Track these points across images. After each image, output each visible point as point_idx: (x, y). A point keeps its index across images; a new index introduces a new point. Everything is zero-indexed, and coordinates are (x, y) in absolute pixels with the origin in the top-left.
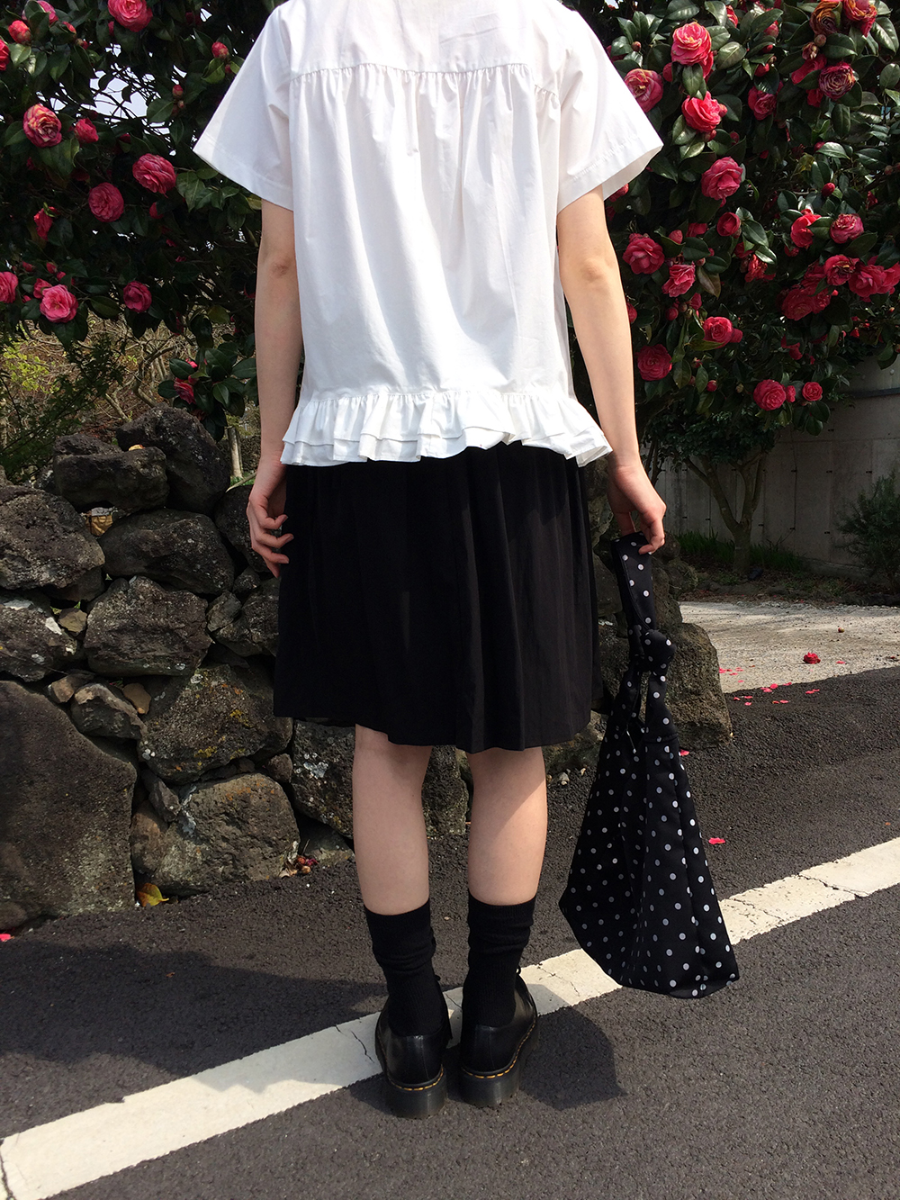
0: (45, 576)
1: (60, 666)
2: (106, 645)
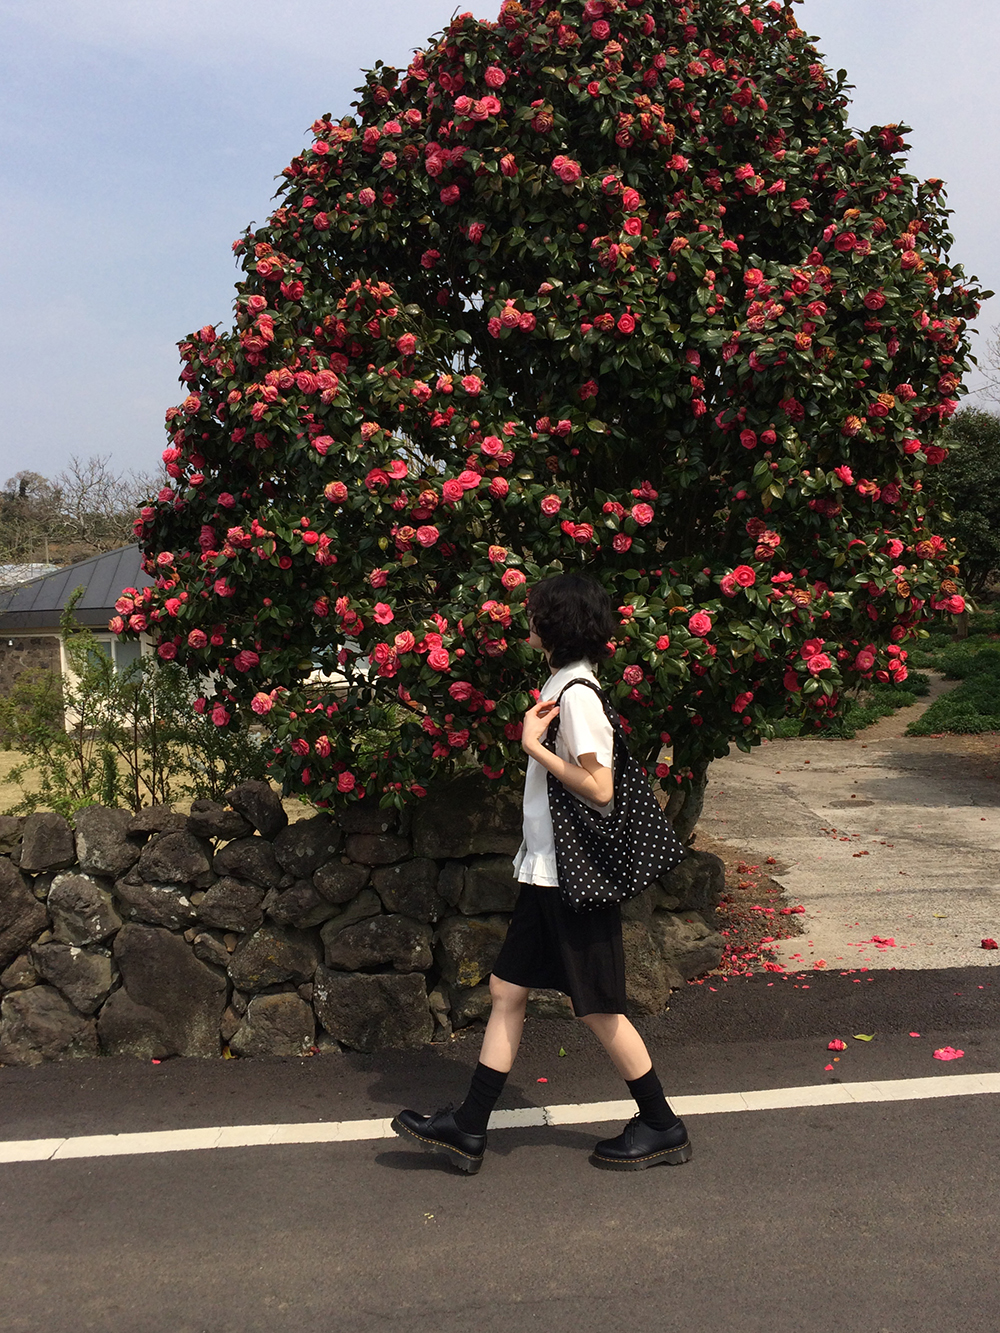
0: (179, 876)
1: (188, 922)
2: (206, 914)
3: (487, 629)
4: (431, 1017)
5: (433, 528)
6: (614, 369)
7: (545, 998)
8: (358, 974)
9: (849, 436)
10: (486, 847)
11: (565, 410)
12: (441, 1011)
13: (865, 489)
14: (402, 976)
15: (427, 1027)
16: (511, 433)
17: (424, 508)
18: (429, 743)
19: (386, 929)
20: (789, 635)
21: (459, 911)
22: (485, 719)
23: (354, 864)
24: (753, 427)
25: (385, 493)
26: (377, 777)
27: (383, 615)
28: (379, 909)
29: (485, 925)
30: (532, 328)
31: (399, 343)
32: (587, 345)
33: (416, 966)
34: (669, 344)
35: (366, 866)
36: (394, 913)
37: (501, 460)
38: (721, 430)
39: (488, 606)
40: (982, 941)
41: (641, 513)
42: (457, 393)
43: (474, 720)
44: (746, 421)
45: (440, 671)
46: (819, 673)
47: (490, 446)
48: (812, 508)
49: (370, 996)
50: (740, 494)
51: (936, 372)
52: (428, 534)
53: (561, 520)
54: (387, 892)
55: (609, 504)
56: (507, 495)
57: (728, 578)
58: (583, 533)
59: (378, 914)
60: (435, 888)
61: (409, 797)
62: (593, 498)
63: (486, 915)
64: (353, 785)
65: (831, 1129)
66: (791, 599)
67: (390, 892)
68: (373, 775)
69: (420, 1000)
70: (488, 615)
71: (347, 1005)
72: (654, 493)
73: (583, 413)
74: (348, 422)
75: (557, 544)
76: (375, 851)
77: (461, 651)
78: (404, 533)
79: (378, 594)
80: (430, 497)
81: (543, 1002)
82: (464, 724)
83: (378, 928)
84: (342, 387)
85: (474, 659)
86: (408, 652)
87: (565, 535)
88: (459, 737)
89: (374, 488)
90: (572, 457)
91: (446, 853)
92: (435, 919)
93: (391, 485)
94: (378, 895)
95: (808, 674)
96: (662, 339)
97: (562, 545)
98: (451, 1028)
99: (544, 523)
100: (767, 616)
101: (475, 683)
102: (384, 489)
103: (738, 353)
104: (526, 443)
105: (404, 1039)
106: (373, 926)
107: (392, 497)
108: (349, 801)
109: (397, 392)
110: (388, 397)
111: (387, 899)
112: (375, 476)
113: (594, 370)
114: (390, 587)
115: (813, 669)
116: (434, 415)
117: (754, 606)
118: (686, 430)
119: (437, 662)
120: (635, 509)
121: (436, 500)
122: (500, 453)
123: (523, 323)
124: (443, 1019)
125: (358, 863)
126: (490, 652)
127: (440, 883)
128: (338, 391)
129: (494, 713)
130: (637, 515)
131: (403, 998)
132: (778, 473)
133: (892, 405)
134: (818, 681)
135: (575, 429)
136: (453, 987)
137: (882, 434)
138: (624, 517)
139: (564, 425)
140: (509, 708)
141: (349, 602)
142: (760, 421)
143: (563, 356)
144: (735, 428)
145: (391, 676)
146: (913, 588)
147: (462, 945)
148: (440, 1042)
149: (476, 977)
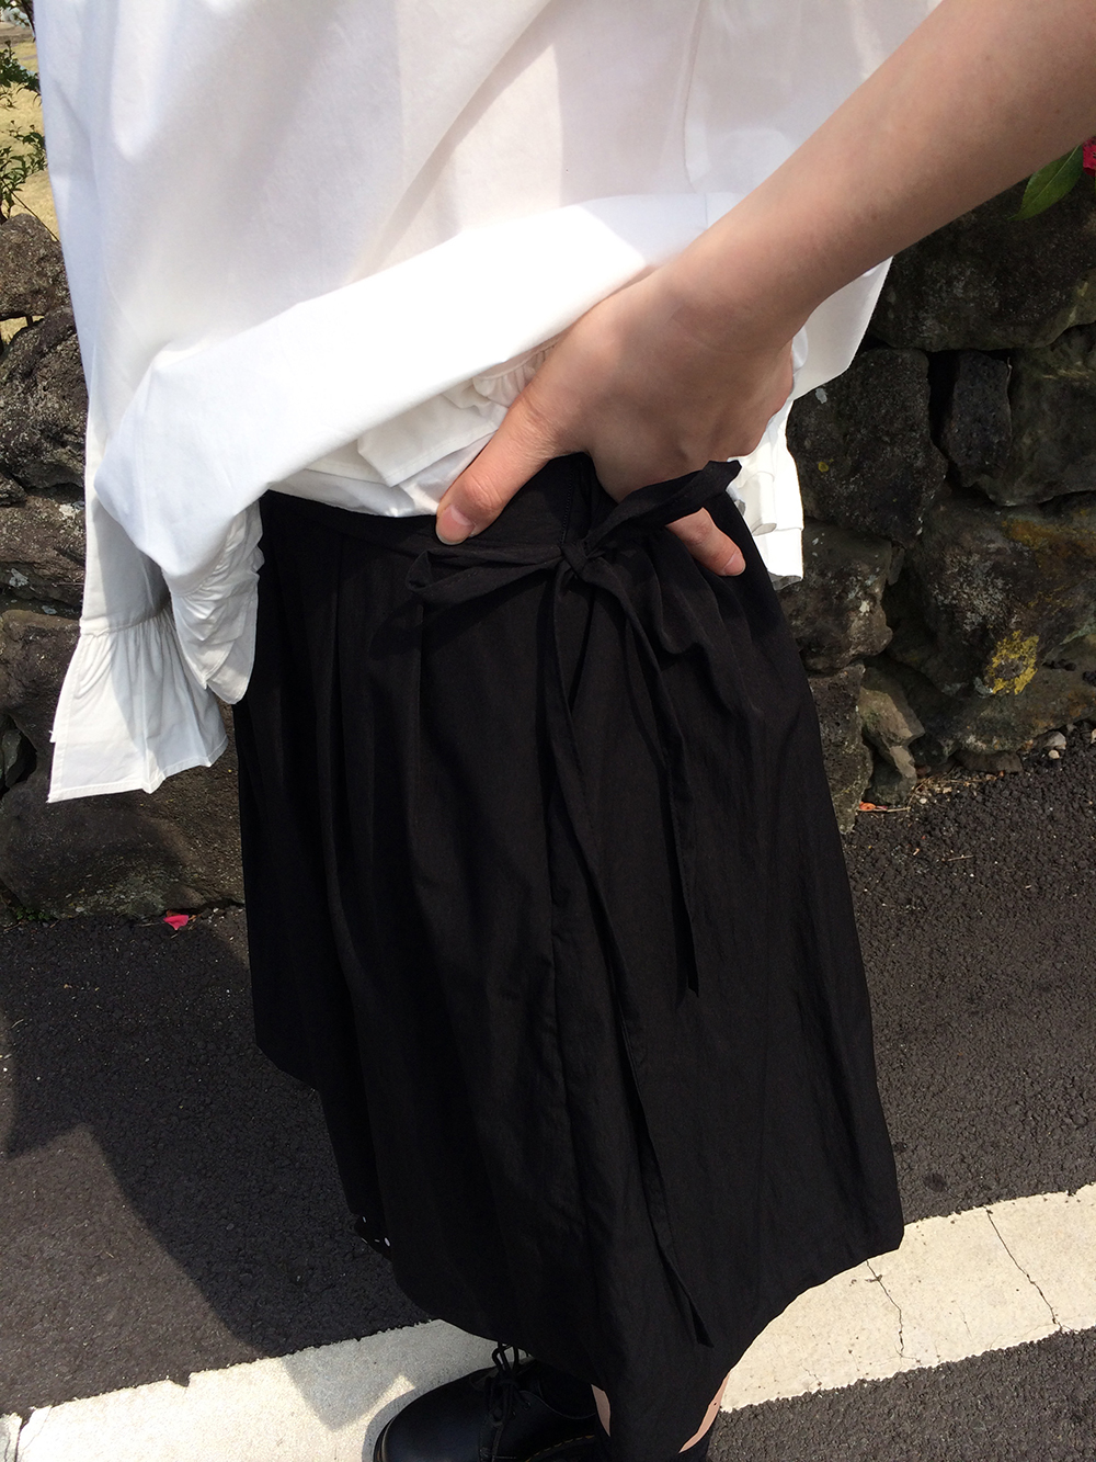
4: (868, 754)
12: (899, 741)
14: (824, 683)
21: (984, 498)
29: (1060, 528)
33: (857, 652)
63: (1066, 504)
92: (921, 529)
98: (914, 771)
124: (902, 757)
147: (999, 596)
148: (888, 805)
149: (1029, 670)
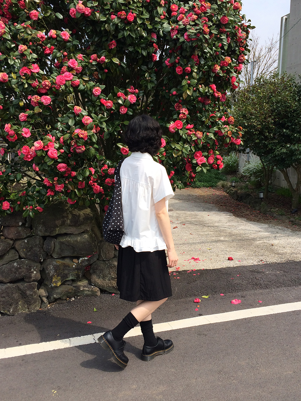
3: (76, 141)
4: (40, 299)
5: (48, 97)
6: (124, 36)
7: (87, 289)
8: (9, 284)
9: (215, 72)
10: (64, 231)
11: (104, 52)
12: (44, 296)
13: (217, 94)
14: (28, 284)
15: (38, 303)
16: (81, 59)
17: (44, 88)
18: (45, 190)
19: (21, 265)
20: (194, 149)
21: (52, 257)
22: (71, 180)
23: (7, 239)
24: (181, 65)
25: (29, 79)
26: (20, 203)
27: (26, 133)
28: (18, 257)
29: (63, 262)
30: (90, 15)
31: (31, 14)
32: (113, 24)
33: (34, 279)
34: (146, 29)
35: (12, 239)
36: (24, 258)
37: (77, 70)
38: (167, 66)
39: (77, 131)
40: (228, 258)
41: (132, 98)
42: (58, 39)
43: (66, 179)
44: (179, 63)
45: (53, 159)
46: (201, 164)
47: (73, 64)
48: (199, 101)
49: (14, 292)
50: (174, 93)
51: (239, 54)
52: (47, 100)
53: (100, 99)
54: (21, 250)
55: (119, 93)
56: (79, 85)
57: (171, 125)
58: (109, 104)
59: (17, 259)
60: (42, 248)
61: (36, 213)
62: (114, 90)
63: (63, 258)
64: (9, 207)
65: (206, 335)
66: (195, 134)
67: (23, 251)
68: (19, 203)
69: (35, 292)
70: (78, 135)
71: (4, 297)
72: (137, 90)
73: (111, 54)
74: (8, 47)
75: (98, 108)
76: (17, 233)
77: (62, 151)
78: (35, 98)
79: (23, 124)
80: (47, 83)
81: (86, 291)
82: (63, 181)
83: (18, 264)
84: (7, 30)
85: (67, 154)
86: (40, 150)
87: (102, 105)
88: (60, 187)
89: (24, 76)
90: (104, 73)
91: (47, 234)
92: (42, 261)
93: (32, 75)
94: (17, 251)
95: (197, 164)
96: (143, 26)
97: (100, 109)
98: (48, 303)
99: (94, 98)
100: (185, 141)
101: (68, 164)
102: (28, 76)
103: (178, 34)
104: (87, 64)
105: (28, 309)
106: (15, 264)
107: (32, 81)
108: (7, 214)
109: (31, 35)
110: (26, 36)
111: (21, 253)
112: (25, 70)
113: (115, 37)
114: (29, 122)
115: (199, 163)
116: (46, 48)
117: (181, 137)
118: (149, 66)
119: (52, 154)
120: (129, 96)
121: (50, 85)
122: (77, 67)
123: (86, 11)
124: (45, 299)
125: (8, 238)
126: (78, 151)
127: (44, 246)
128: (5, 31)
129: (75, 177)
130: (130, 99)
131: (28, 292)
132: (189, 85)
133: (230, 62)
134: (201, 167)
135: (106, 60)
136: (50, 286)
137: (225, 73)
138: (125, 99)
139: (103, 59)
140: (82, 175)
141: (12, 126)
142: (184, 64)
143: (102, 29)
144: (173, 65)
145: (30, 160)
146: (233, 133)
147: (54, 271)
148: (44, 308)
149: (60, 283)
